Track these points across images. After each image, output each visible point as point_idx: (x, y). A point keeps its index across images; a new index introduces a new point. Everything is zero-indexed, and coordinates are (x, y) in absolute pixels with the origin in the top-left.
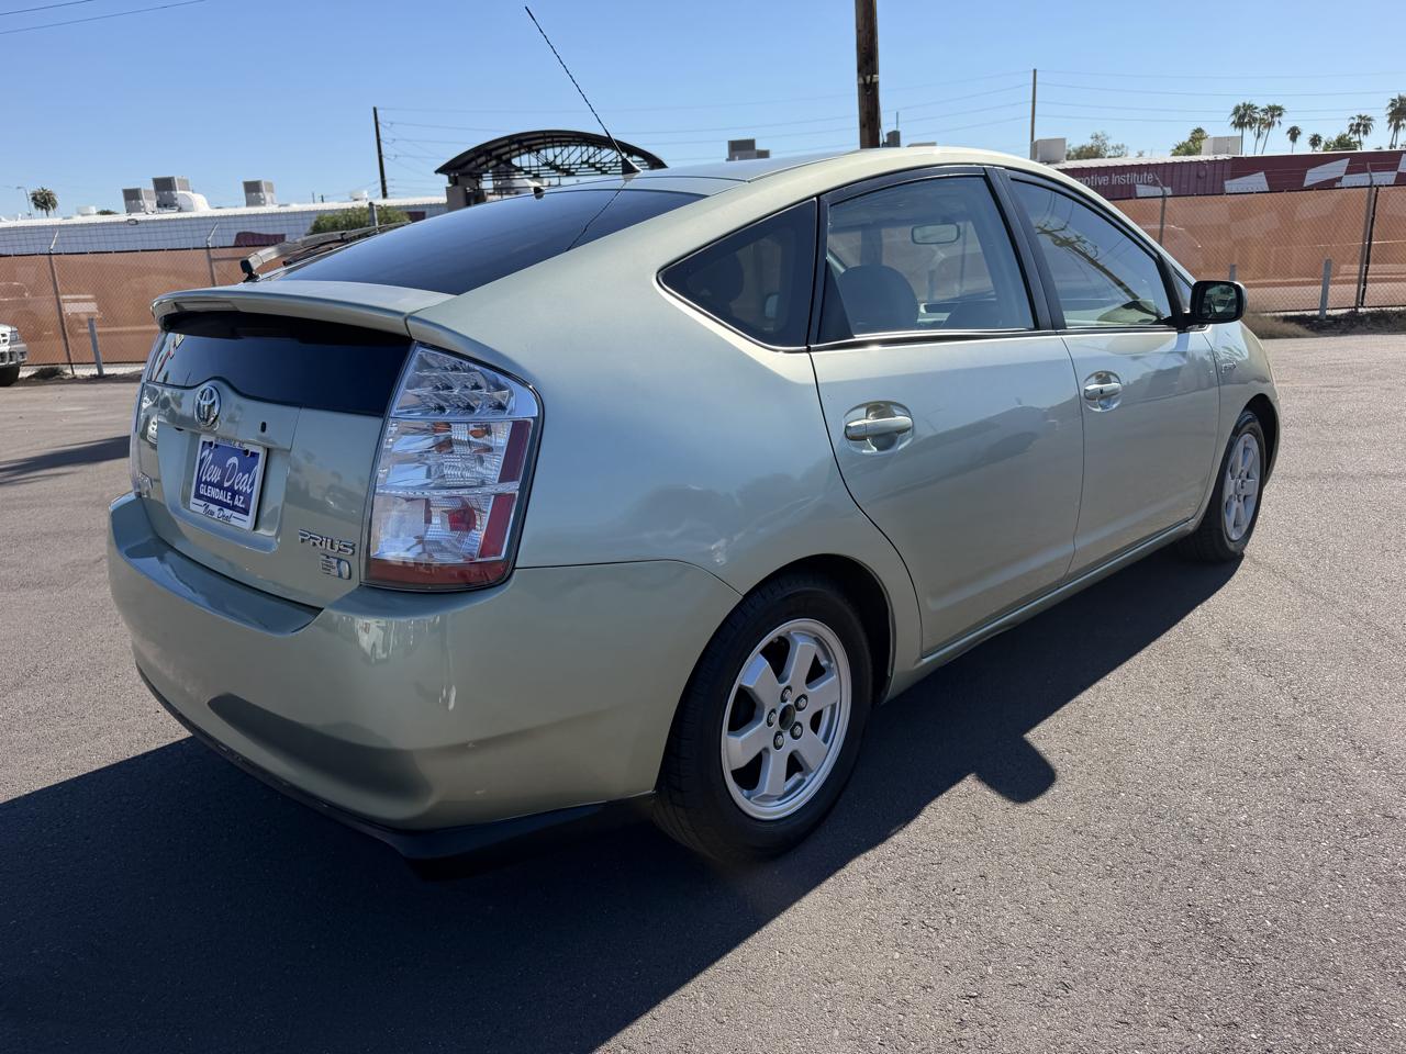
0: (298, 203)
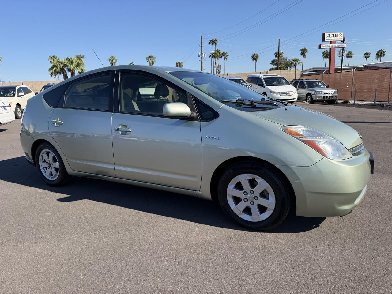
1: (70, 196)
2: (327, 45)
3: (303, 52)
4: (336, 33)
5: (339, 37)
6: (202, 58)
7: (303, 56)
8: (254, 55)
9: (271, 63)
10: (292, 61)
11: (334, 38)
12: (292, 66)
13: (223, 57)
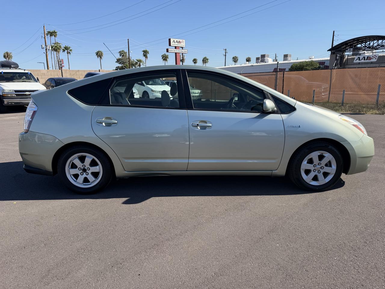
0: (293, 60)
1: (129, 198)
2: (173, 50)
3: (145, 53)
4: (180, 40)
5: (181, 44)
6: (46, 51)
7: (146, 57)
8: (98, 52)
9: (116, 62)
10: (137, 61)
11: (178, 44)
12: (137, 66)
13: (66, 51)
